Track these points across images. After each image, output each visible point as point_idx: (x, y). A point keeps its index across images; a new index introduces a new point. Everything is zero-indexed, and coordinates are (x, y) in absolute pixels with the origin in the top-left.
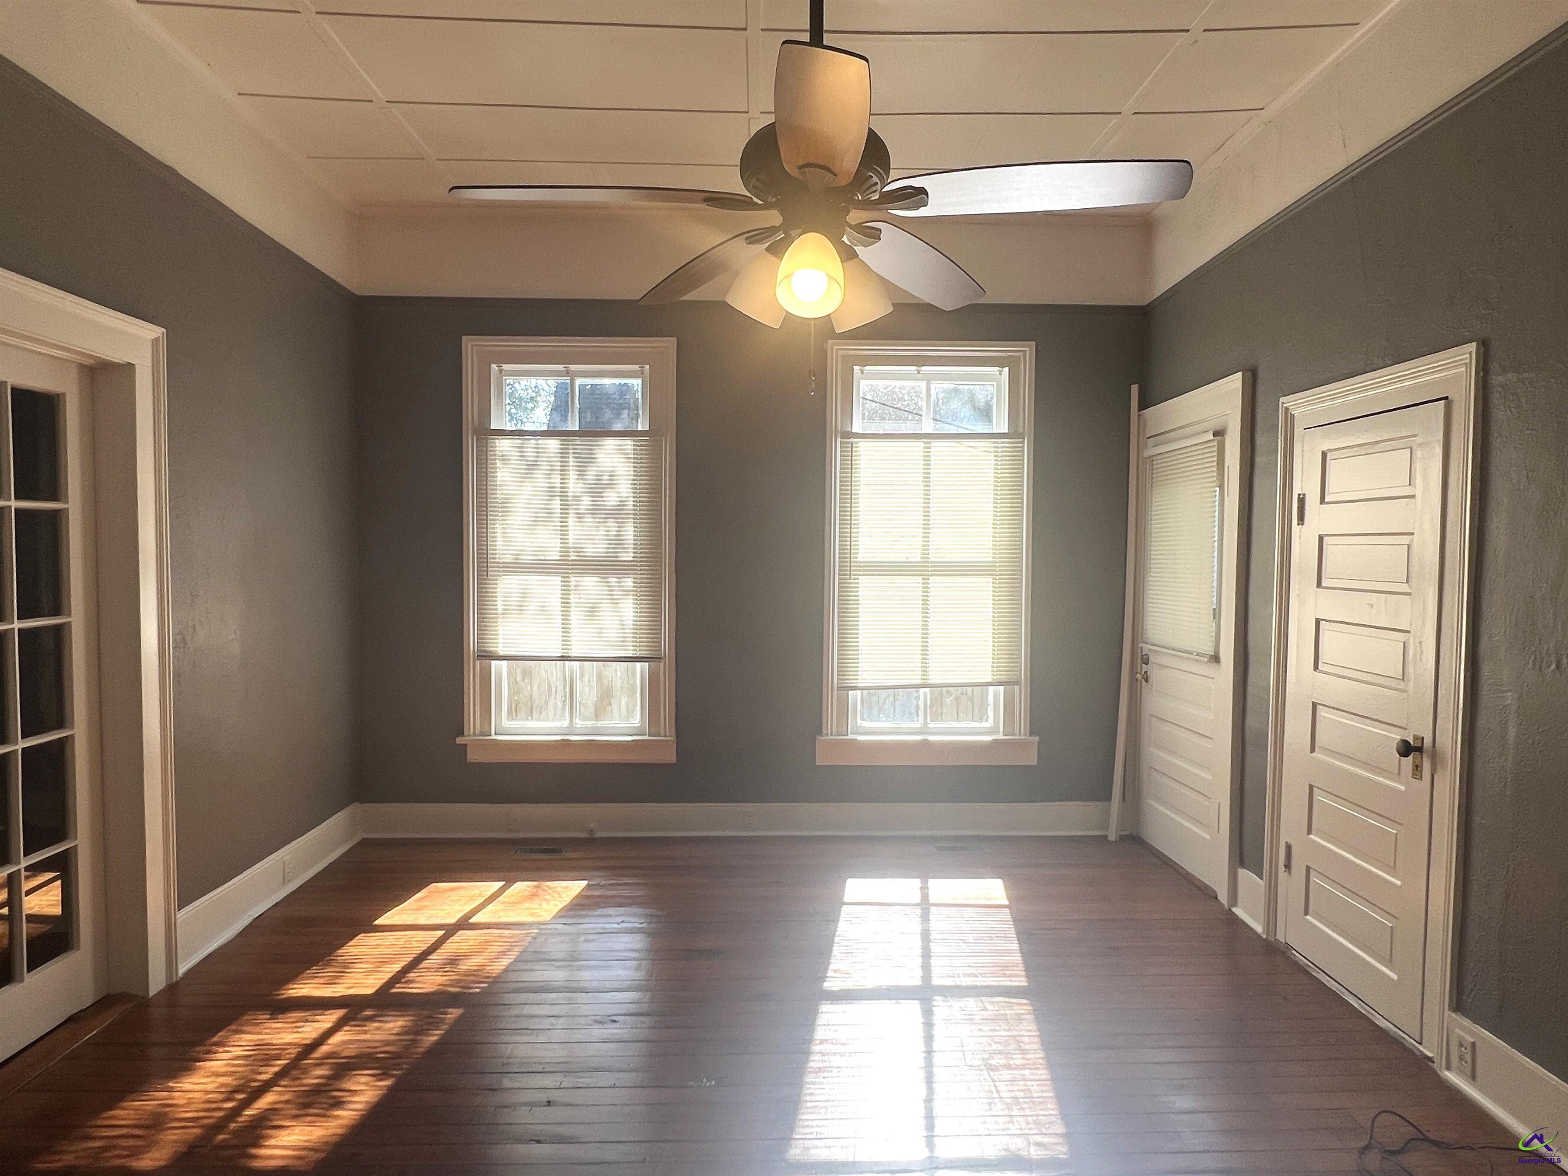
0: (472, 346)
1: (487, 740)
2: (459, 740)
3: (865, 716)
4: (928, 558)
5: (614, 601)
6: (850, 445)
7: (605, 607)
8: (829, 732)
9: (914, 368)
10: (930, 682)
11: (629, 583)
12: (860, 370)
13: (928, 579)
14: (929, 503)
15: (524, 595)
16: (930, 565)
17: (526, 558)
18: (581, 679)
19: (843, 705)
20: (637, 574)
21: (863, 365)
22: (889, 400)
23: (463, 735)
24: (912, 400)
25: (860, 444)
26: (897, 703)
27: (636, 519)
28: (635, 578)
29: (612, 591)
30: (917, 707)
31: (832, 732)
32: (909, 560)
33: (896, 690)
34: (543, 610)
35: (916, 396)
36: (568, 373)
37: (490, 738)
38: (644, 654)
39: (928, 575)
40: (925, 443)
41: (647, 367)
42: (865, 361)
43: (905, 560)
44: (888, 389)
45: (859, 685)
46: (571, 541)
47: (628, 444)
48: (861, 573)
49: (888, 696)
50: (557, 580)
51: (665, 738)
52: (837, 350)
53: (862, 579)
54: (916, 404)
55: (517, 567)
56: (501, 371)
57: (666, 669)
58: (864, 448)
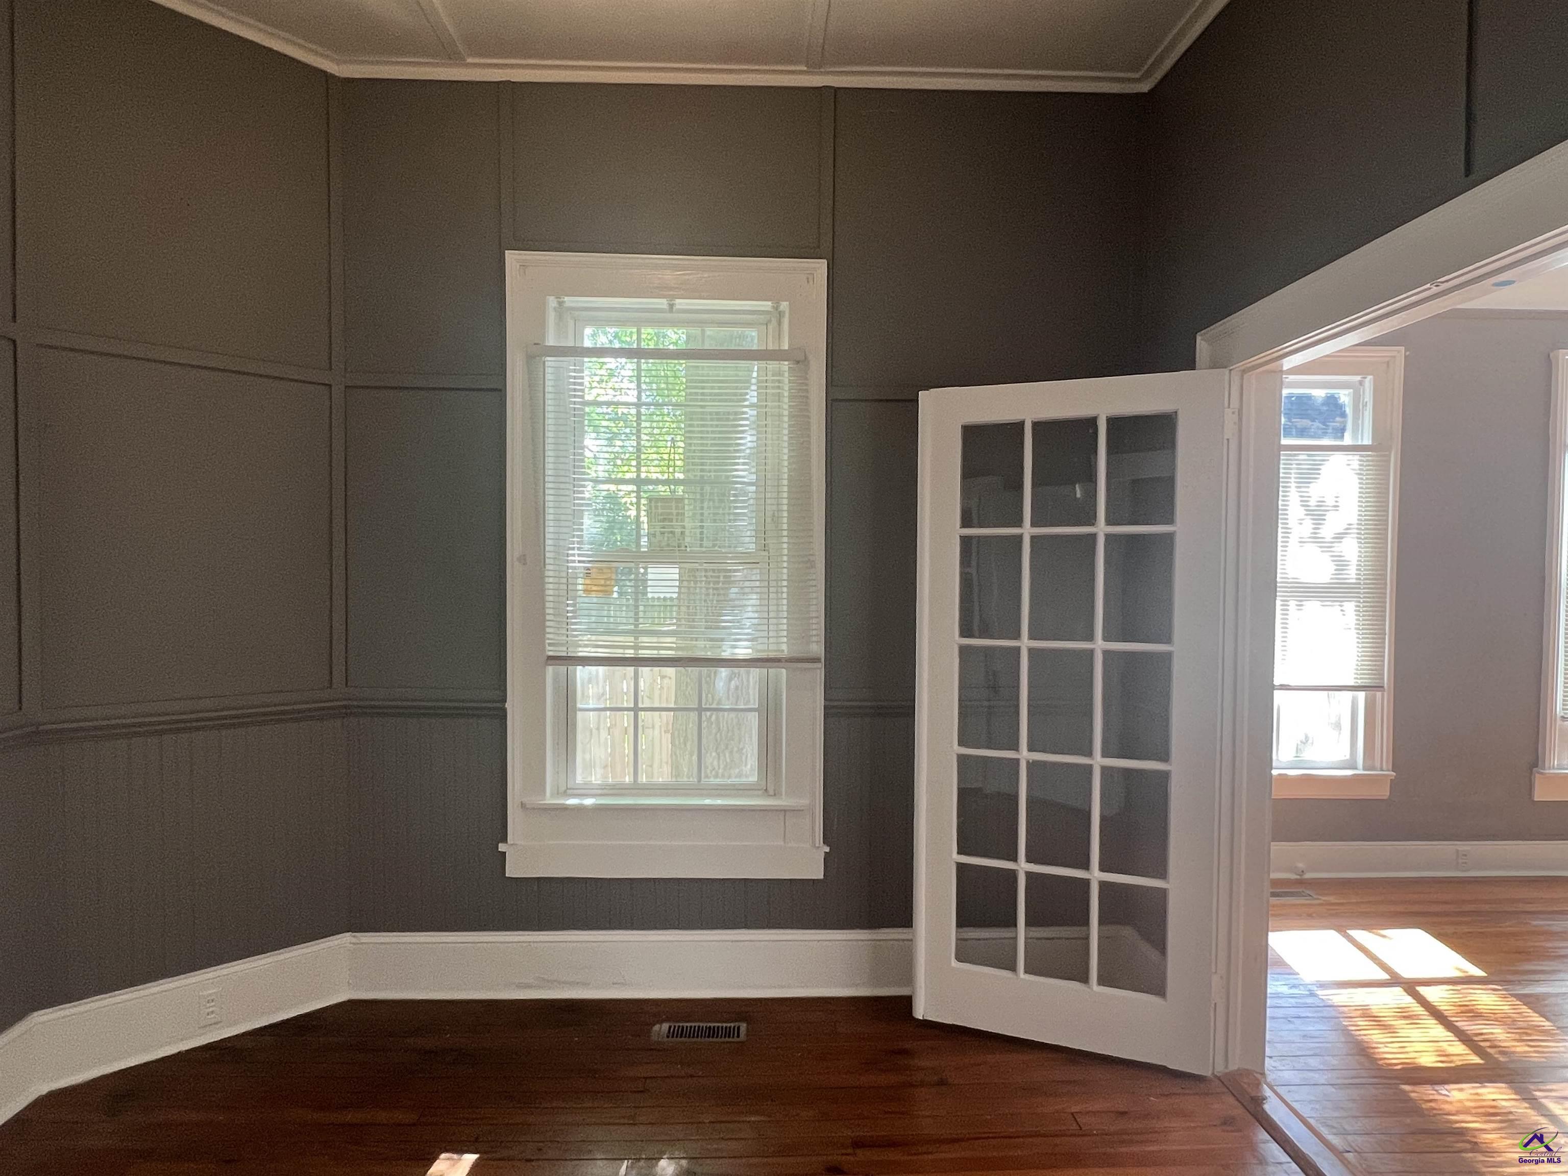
27: (1360, 538)
38: (1366, 682)
47: (1354, 460)
51: (1382, 773)
57: (1384, 700)
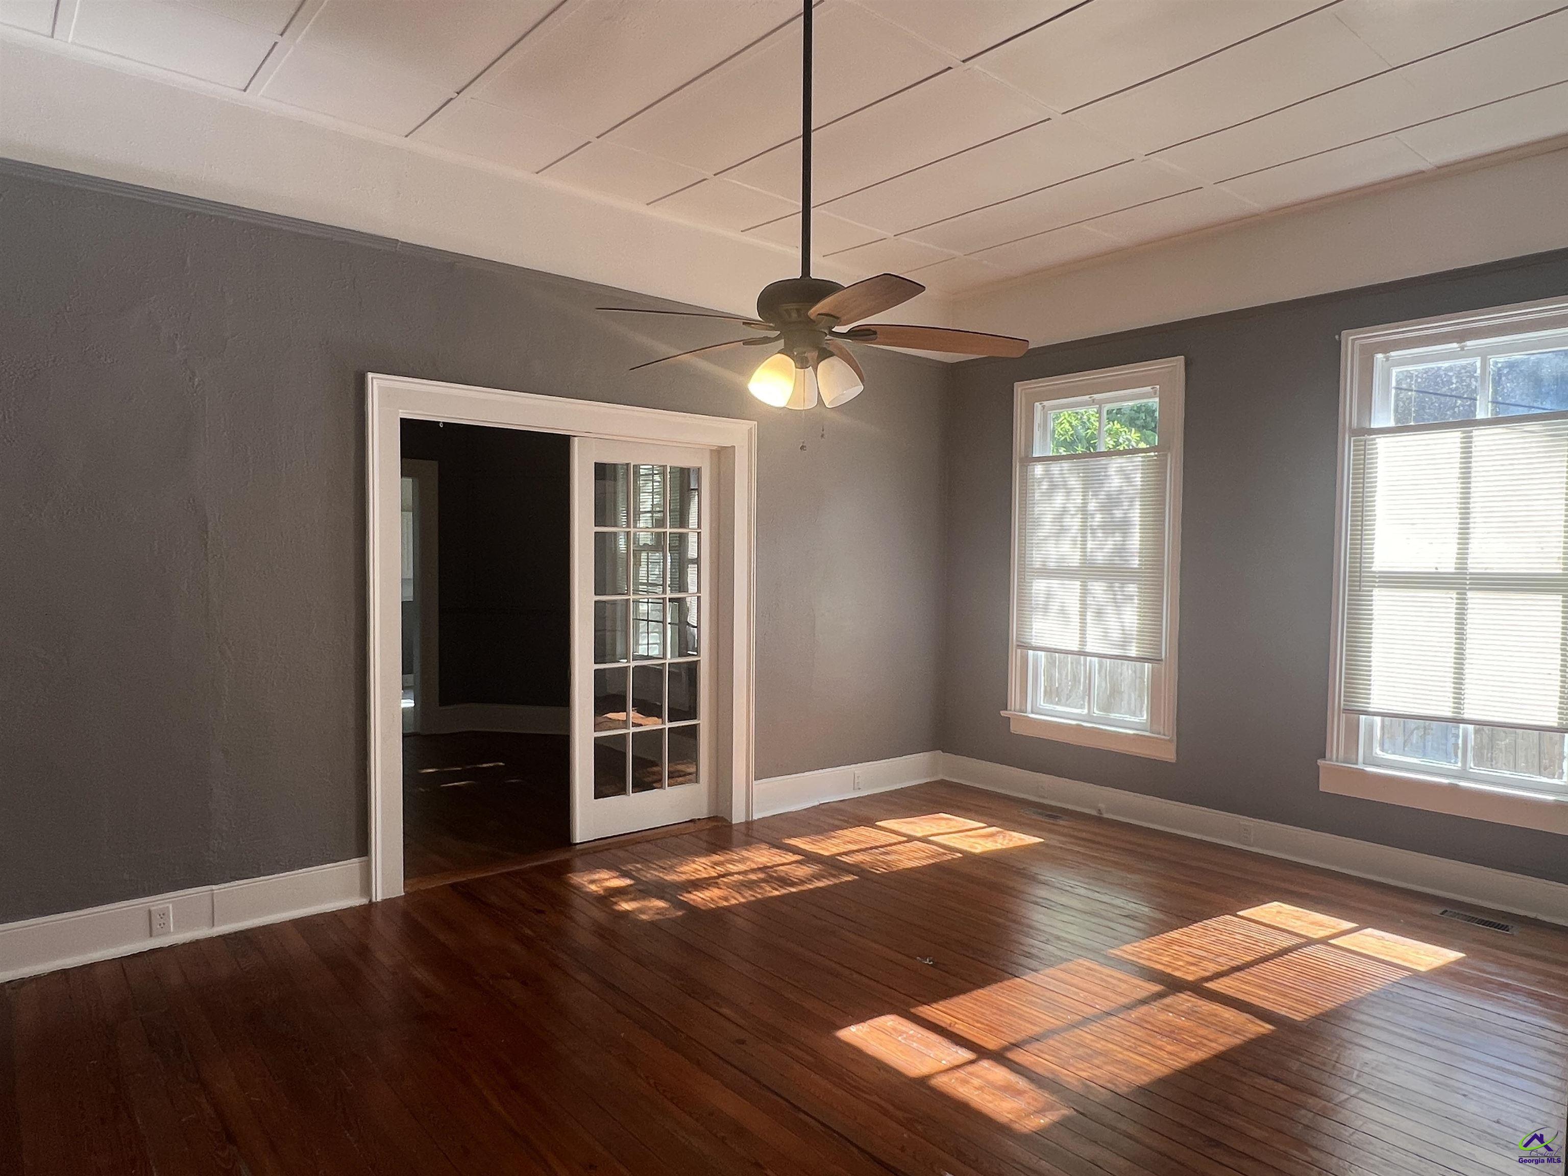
0: (1022, 390)
1: (1024, 716)
2: (1003, 713)
3: (1386, 746)
4: (1466, 569)
5: (1117, 604)
6: (1363, 443)
7: (1110, 609)
8: (1334, 757)
9: (1455, 345)
10: (1466, 716)
11: (1132, 589)
12: (1384, 357)
13: (1465, 594)
14: (1469, 503)
15: (1049, 596)
16: (1468, 577)
17: (1052, 565)
18: (1099, 673)
19: (1353, 730)
20: (1141, 581)
21: (1385, 351)
22: (1430, 386)
23: (1006, 709)
24: (1462, 381)
25: (1378, 440)
26: (1429, 737)
27: (1142, 529)
28: (1139, 584)
29: (1115, 595)
30: (1456, 745)
31: (1337, 757)
32: (1440, 570)
33: (1428, 722)
34: (1063, 612)
35: (1468, 377)
36: (1093, 402)
37: (1025, 714)
38: (1147, 655)
39: (1465, 589)
40: (1464, 432)
41: (1158, 387)
42: (1386, 347)
43: (1434, 570)
44: (1429, 374)
45: (1370, 709)
46: (1089, 550)
48: (1376, 585)
49: (1417, 728)
50: (1077, 584)
51: (1163, 737)
52: (1353, 340)
53: (1376, 592)
54: (1468, 386)
55: (1047, 573)
56: (1044, 407)
57: (1167, 671)
58: (1382, 444)
